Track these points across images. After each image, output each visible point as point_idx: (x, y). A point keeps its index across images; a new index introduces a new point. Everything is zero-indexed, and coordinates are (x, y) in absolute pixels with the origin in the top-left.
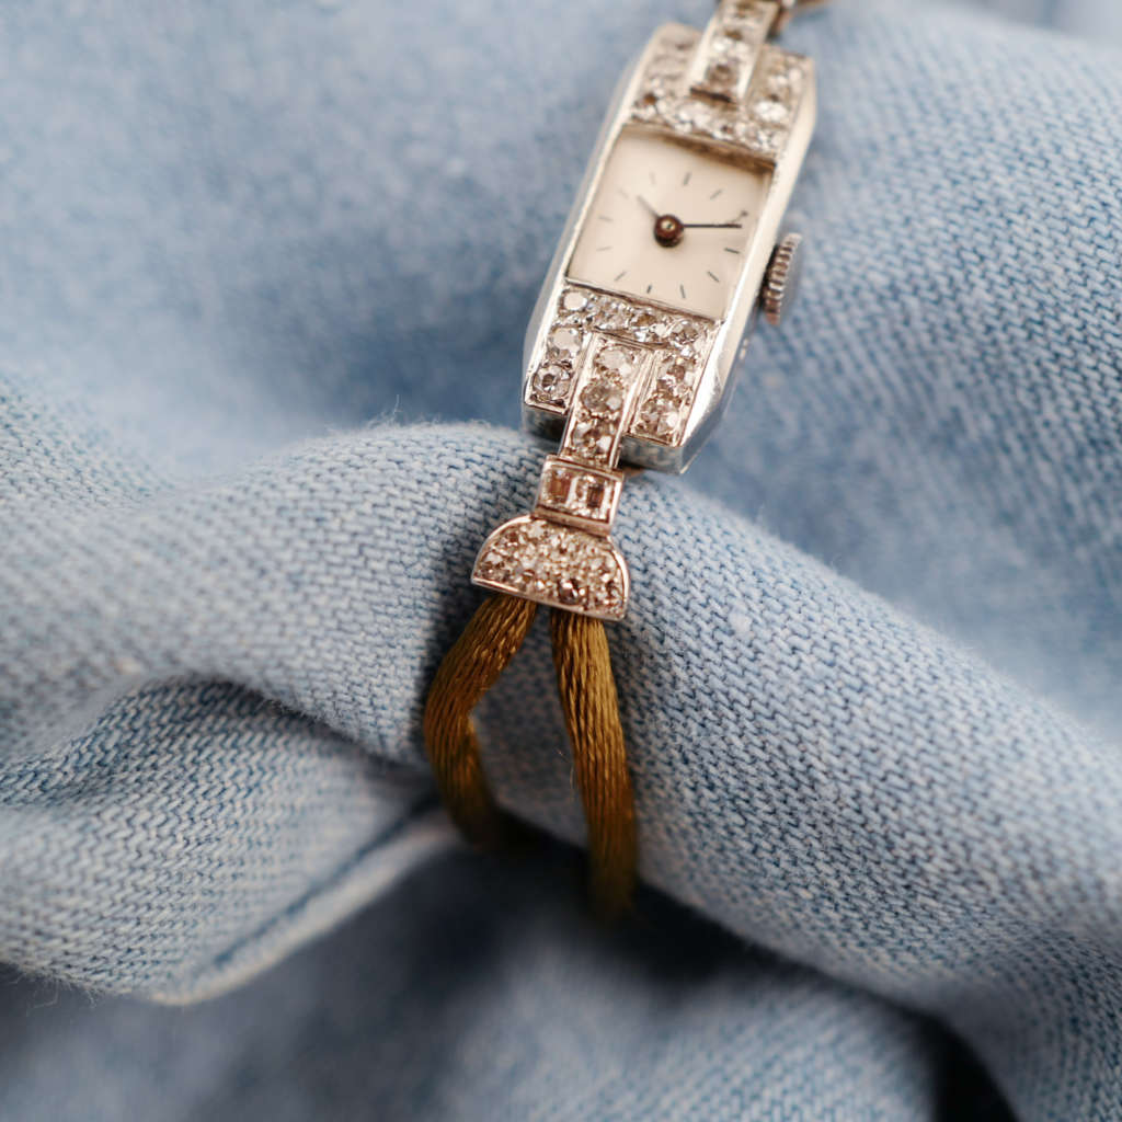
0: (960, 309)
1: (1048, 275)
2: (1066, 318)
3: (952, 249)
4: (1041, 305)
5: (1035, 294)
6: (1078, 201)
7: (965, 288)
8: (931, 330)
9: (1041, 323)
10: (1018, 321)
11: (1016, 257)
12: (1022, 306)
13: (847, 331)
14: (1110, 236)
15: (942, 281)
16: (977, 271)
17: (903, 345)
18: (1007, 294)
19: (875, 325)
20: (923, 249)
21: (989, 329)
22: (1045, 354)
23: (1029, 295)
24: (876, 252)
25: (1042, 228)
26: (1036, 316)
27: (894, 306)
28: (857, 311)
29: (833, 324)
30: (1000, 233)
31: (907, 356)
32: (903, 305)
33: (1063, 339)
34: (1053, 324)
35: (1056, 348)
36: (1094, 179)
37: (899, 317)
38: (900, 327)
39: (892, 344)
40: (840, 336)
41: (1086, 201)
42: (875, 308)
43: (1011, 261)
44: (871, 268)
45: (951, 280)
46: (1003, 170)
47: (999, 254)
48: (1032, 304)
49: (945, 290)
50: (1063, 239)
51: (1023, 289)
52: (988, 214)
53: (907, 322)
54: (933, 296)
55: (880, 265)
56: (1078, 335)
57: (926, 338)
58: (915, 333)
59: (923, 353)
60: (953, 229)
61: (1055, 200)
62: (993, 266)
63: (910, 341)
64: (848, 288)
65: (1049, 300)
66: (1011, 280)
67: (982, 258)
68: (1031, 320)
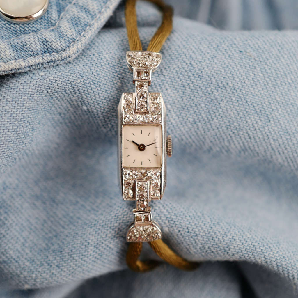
0: (210, 124)
1: (230, 115)
2: (235, 124)
3: (207, 111)
6: (234, 97)
8: (204, 130)
9: (229, 126)
10: (224, 126)
11: (222, 111)
12: (225, 122)
13: (184, 132)
14: (242, 104)
15: (206, 118)
16: (214, 116)
17: (197, 134)
18: (221, 120)
19: (191, 129)
20: (200, 112)
22: (231, 133)
24: (189, 113)
25: (227, 104)
26: (228, 124)
27: (195, 125)
28: (186, 127)
29: (181, 130)
30: (218, 106)
31: (198, 136)
32: (197, 125)
33: (235, 129)
35: (233, 131)
36: (236, 91)
38: (196, 130)
39: (195, 134)
40: (182, 132)
42: (190, 126)
43: (221, 113)
44: (189, 117)
45: (208, 118)
46: (216, 91)
47: (218, 111)
48: (227, 122)
49: (207, 121)
50: (232, 106)
51: (225, 119)
52: (214, 102)
53: (198, 129)
54: (204, 122)
55: (191, 117)
56: (238, 127)
57: (203, 132)
58: (200, 131)
59: (202, 135)
60: (207, 106)
62: (217, 114)
63: (199, 133)
64: (183, 122)
65: (231, 120)
66: (222, 117)
67: (214, 112)
68: (227, 125)
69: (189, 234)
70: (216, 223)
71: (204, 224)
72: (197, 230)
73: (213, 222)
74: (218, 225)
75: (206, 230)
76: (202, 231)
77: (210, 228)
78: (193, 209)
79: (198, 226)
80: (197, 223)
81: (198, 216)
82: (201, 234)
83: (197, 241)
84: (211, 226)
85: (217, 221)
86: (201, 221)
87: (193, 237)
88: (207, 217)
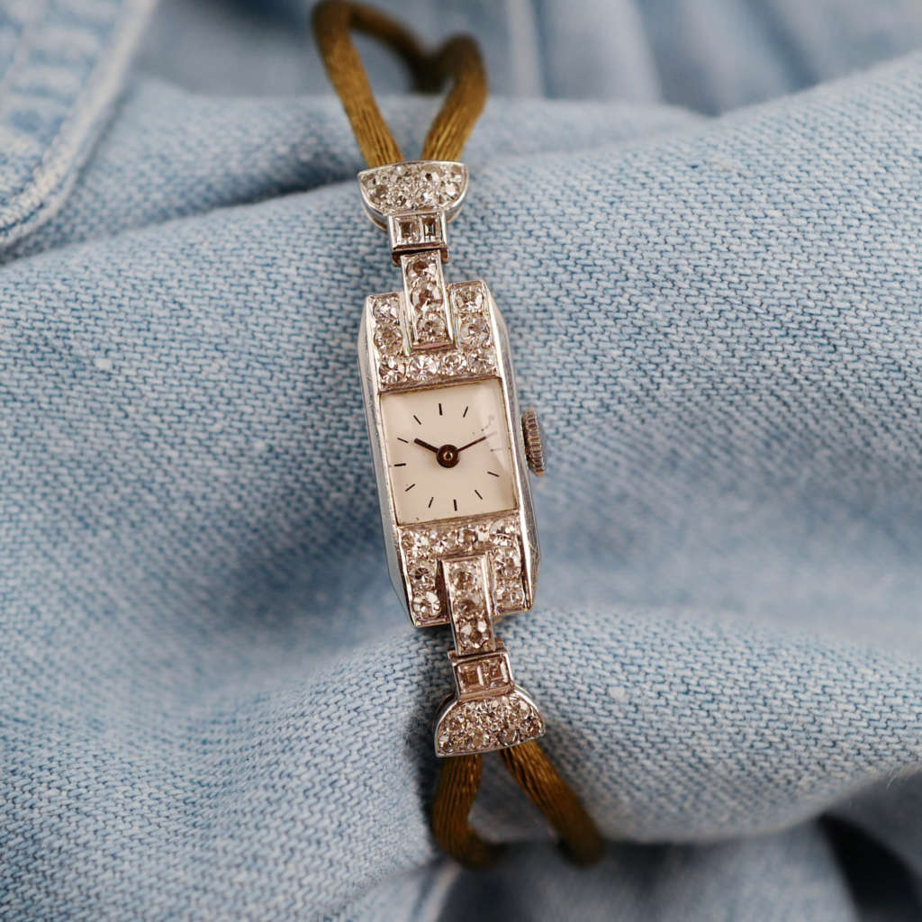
2: (729, 380)
4: (709, 378)
5: (702, 373)
6: (706, 303)
7: (653, 387)
11: (680, 355)
13: (583, 440)
14: (737, 318)
15: (636, 388)
18: (684, 380)
21: (679, 404)
23: (698, 376)
25: (690, 330)
26: (708, 386)
27: (610, 415)
30: (663, 344)
32: (615, 412)
34: (723, 386)
36: (710, 282)
37: (615, 419)
38: (617, 423)
40: (578, 444)
41: (711, 300)
42: (598, 421)
46: (645, 299)
49: (641, 393)
51: (693, 374)
52: (649, 334)
53: (621, 419)
54: (634, 399)
61: (690, 308)
66: (683, 371)
67: (657, 365)
68: (705, 389)
69: (690, 697)
70: (764, 652)
71: (732, 661)
72: (713, 682)
73: (756, 651)
74: (771, 658)
75: (740, 678)
76: (729, 683)
77: (750, 671)
78: (686, 623)
79: (715, 668)
80: (708, 660)
81: (708, 640)
82: (728, 691)
83: (718, 715)
84: (754, 664)
85: (767, 645)
86: (718, 654)
87: (706, 706)
88: (733, 640)
